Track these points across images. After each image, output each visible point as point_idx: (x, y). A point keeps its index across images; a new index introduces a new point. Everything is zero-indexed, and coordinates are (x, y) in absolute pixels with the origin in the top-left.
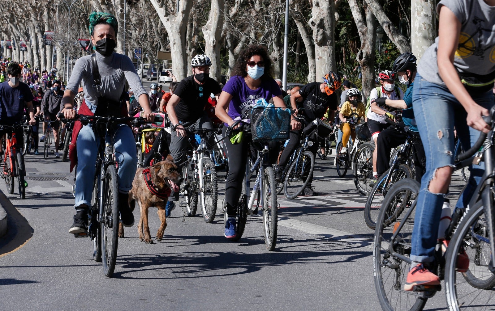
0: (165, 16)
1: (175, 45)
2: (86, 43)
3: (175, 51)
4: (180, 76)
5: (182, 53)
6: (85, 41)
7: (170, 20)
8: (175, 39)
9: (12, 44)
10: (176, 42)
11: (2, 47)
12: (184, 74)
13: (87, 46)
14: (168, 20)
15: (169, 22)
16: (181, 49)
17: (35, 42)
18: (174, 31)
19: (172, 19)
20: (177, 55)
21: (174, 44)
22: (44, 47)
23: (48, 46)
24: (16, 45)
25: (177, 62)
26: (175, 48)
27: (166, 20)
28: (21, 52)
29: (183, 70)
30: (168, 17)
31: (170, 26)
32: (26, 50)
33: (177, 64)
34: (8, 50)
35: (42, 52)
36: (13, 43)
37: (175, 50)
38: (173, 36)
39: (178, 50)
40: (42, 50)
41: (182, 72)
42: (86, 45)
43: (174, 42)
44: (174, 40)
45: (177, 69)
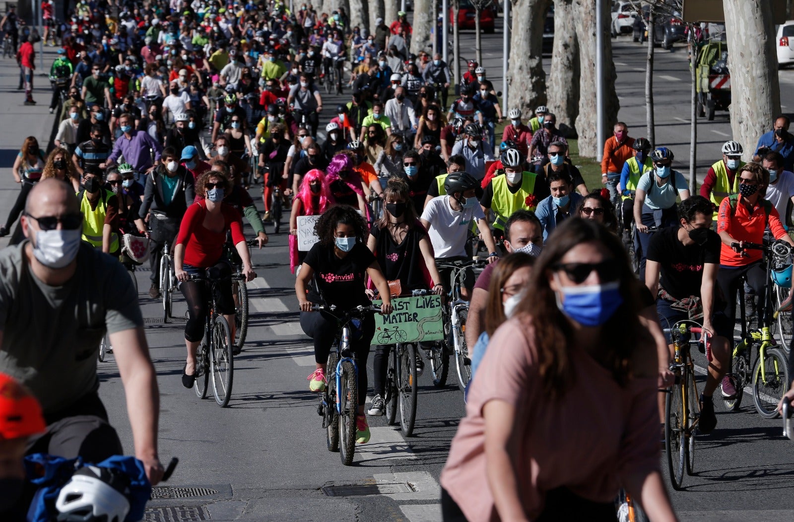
4: (753, 79)
25: (742, 31)
29: (762, 56)
33: (743, 38)
41: (760, 65)
45: (742, 55)
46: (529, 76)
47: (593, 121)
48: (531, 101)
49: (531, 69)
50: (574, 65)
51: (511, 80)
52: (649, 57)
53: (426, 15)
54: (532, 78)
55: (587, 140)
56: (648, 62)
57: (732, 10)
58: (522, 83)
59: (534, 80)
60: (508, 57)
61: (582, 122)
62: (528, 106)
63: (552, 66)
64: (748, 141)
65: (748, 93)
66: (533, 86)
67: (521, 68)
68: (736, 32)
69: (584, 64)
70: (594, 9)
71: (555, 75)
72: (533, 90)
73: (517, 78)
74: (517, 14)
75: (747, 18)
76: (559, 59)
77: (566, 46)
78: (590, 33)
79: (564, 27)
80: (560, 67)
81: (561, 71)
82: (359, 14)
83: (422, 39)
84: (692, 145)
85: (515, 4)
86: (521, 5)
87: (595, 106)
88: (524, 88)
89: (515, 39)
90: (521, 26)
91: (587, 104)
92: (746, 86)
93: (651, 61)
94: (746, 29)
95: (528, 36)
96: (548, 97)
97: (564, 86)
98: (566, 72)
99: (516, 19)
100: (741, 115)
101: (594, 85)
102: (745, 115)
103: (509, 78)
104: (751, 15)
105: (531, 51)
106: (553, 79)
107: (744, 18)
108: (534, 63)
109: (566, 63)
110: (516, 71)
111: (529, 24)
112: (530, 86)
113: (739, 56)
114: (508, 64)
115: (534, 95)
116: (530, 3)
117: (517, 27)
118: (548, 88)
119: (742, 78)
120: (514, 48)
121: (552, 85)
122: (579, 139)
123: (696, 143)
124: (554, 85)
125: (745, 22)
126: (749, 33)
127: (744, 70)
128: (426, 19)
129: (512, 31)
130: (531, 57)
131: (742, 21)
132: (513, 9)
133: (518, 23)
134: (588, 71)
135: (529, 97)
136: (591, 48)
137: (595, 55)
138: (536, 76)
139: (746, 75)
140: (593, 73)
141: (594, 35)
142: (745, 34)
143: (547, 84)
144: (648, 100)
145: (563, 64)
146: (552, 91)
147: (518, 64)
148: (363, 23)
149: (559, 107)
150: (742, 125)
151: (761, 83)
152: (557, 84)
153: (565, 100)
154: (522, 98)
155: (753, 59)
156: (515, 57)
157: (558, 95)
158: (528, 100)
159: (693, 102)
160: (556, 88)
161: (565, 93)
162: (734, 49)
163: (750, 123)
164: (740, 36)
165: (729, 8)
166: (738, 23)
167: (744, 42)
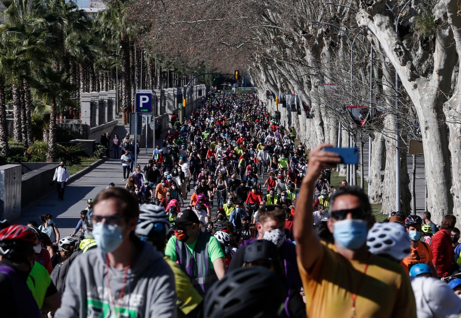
0: (410, 80)
1: (427, 131)
3: (429, 142)
4: (438, 185)
5: (440, 143)
7: (418, 86)
8: (428, 119)
10: (429, 124)
12: (445, 180)
14: (415, 86)
15: (417, 91)
16: (438, 138)
18: (425, 105)
19: (422, 85)
20: (432, 147)
21: (426, 128)
25: (432, 160)
26: (428, 136)
27: (413, 88)
29: (442, 173)
30: (415, 82)
31: (419, 97)
33: (433, 164)
37: (429, 139)
38: (424, 115)
39: (433, 140)
41: (441, 178)
42: (360, 116)
43: (426, 126)
44: (426, 122)
45: (432, 173)
46: (380, 180)
58: (377, 184)
65: (435, 192)
67: (376, 175)
68: (429, 160)
69: (392, 174)
71: (386, 180)
75: (434, 153)
78: (395, 158)
85: (373, 140)
86: (376, 141)
88: (378, 187)
90: (376, 152)
92: (434, 188)
94: (434, 159)
100: (432, 204)
102: (434, 203)
103: (370, 181)
104: (437, 152)
106: (385, 182)
107: (433, 153)
110: (373, 177)
111: (381, 151)
113: (430, 172)
119: (432, 184)
127: (433, 180)
131: (432, 155)
132: (372, 143)
139: (434, 183)
142: (434, 162)
147: (374, 173)
151: (442, 187)
155: (438, 175)
156: (373, 169)
162: (428, 169)
164: (431, 163)
165: (426, 148)
166: (430, 156)
167: (433, 166)
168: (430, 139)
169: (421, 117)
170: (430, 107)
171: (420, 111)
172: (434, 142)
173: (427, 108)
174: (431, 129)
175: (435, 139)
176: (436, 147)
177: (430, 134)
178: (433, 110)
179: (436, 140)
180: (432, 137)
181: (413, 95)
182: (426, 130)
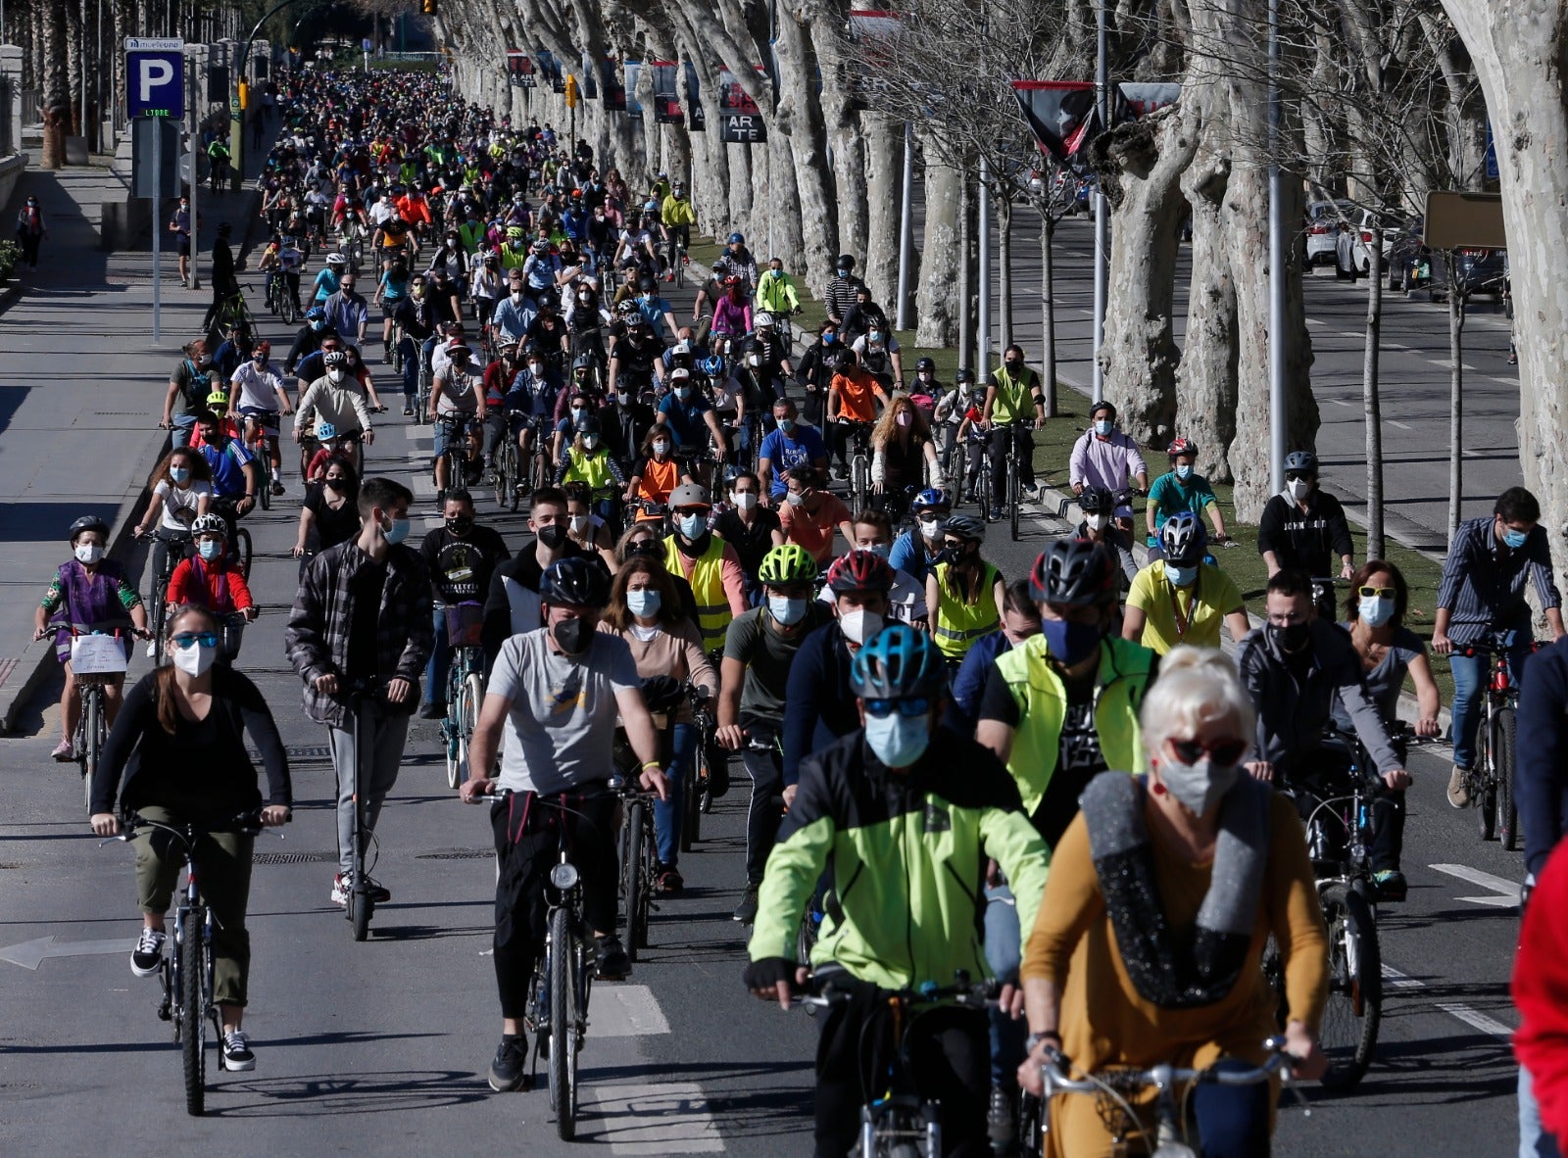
1: (1524, 154)
2: (1065, 104)
3: (1529, 196)
4: (1564, 366)
6: (1059, 95)
8: (1525, 107)
9: (681, 91)
10: (1532, 127)
11: (634, 102)
13: (1072, 128)
16: (1565, 180)
17: (803, 85)
18: (1515, 51)
20: (1541, 217)
21: (1520, 143)
22: (850, 116)
23: (875, 114)
24: (702, 96)
25: (1543, 268)
26: (1528, 172)
28: (735, 149)
31: (1491, 20)
32: (762, 137)
33: (1544, 281)
34: (666, 131)
35: (840, 150)
36: (686, 85)
37: (1528, 186)
38: (1510, 90)
39: (1547, 187)
40: (845, 141)
42: (1064, 118)
43: (1516, 133)
44: (1520, 116)
45: (1542, 317)
46: (1145, 356)
47: (1264, 450)
48: (1149, 408)
49: (1150, 341)
50: (1228, 334)
51: (1108, 365)
52: (1371, 318)
53: (949, 230)
54: (1151, 359)
55: (1252, 489)
56: (1369, 329)
57: (1520, 223)
58: (1131, 371)
59: (1155, 365)
60: (1104, 317)
61: (1242, 451)
62: (1143, 417)
63: (1188, 337)
64: (1555, 493)
65: (1554, 395)
66: (1154, 377)
67: (1127, 339)
68: (1528, 272)
69: (1246, 333)
70: (1266, 219)
71: (1193, 354)
72: (1154, 385)
73: (1120, 360)
74: (1122, 229)
75: (1550, 241)
76: (1202, 321)
77: (1215, 294)
78: (1259, 269)
79: (1212, 255)
80: (1202, 337)
81: (1206, 347)
82: (819, 226)
83: (941, 279)
84: (1453, 501)
85: (1116, 208)
86: (1129, 209)
87: (1268, 418)
88: (1135, 382)
89: (1116, 279)
90: (1128, 252)
91: (1253, 414)
92: (1550, 379)
93: (1376, 326)
94: (1550, 263)
95: (1144, 275)
96: (1179, 400)
97: (1211, 378)
98: (1215, 349)
99: (1119, 238)
100: (1540, 440)
101: (1267, 376)
102: (1548, 439)
103: (1104, 361)
104: (1560, 236)
105: (1150, 305)
107: (1544, 240)
108: (1156, 329)
109: (1216, 329)
110: (1117, 346)
111: (1146, 249)
112: (1148, 376)
113: (1535, 317)
114: (1103, 332)
115: (1155, 395)
116: (1148, 205)
117: (1121, 255)
118: (1179, 380)
119: (1542, 363)
120: (1114, 297)
121: (1187, 375)
122: (1236, 485)
123: (1460, 499)
124: (1191, 374)
125: (1547, 248)
126: (1555, 273)
127: (1545, 347)
128: (951, 237)
129: (1111, 262)
130: (1150, 317)
131: (1540, 247)
132: (1113, 218)
133: (1123, 246)
134: (1253, 347)
135: (1144, 398)
136: (1260, 300)
137: (1268, 314)
138: (1160, 357)
139: (1550, 358)
140: (1264, 350)
141: (1267, 272)
142: (1549, 274)
143: (1178, 373)
144: (1368, 407)
145: (1209, 331)
146: (1187, 387)
147: (1122, 332)
148: (828, 245)
149: (1201, 419)
150: (1542, 461)
152: (1198, 373)
153: (1214, 406)
154: (1130, 401)
155: (1563, 325)
156: (1117, 315)
157: (1200, 396)
158: (1142, 407)
159: (1454, 412)
160: (1194, 382)
161: (1212, 390)
162: (1526, 304)
163: (1559, 457)
164: (1538, 278)
165: (1515, 220)
166: (1533, 252)
167: (1545, 289)
168: (1535, 184)
169: (1498, 97)
170: (1534, 59)
171: (1491, 75)
172: (1551, 198)
173: (1521, 61)
174: (1540, 147)
175: (1556, 186)
176: (1556, 218)
177: (1535, 166)
178: (1545, 68)
179: (1556, 188)
180: (1541, 176)
181: (1465, 12)
182: (1519, 148)
